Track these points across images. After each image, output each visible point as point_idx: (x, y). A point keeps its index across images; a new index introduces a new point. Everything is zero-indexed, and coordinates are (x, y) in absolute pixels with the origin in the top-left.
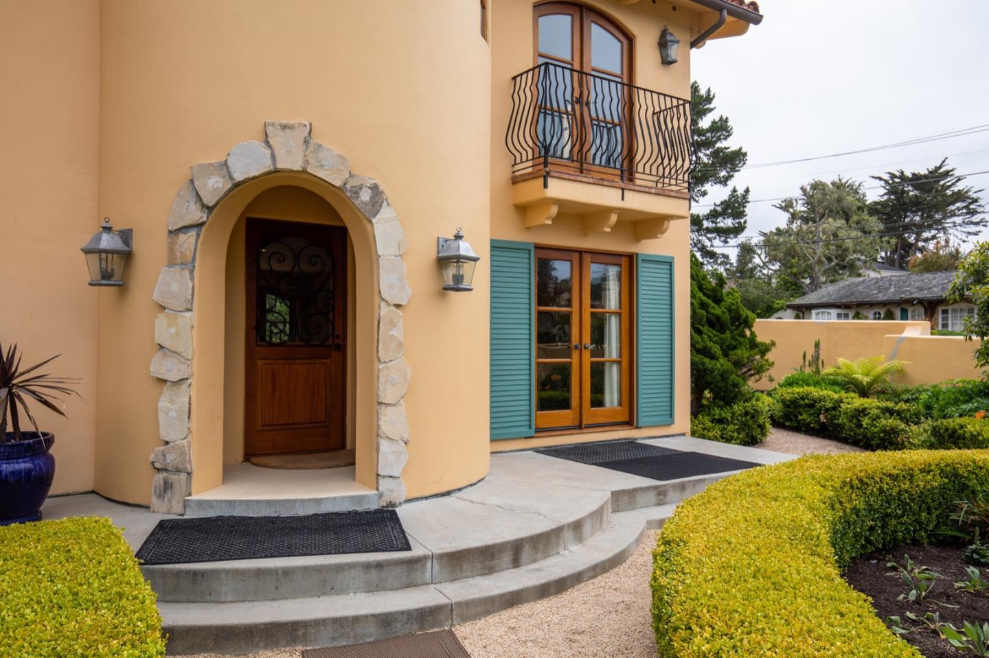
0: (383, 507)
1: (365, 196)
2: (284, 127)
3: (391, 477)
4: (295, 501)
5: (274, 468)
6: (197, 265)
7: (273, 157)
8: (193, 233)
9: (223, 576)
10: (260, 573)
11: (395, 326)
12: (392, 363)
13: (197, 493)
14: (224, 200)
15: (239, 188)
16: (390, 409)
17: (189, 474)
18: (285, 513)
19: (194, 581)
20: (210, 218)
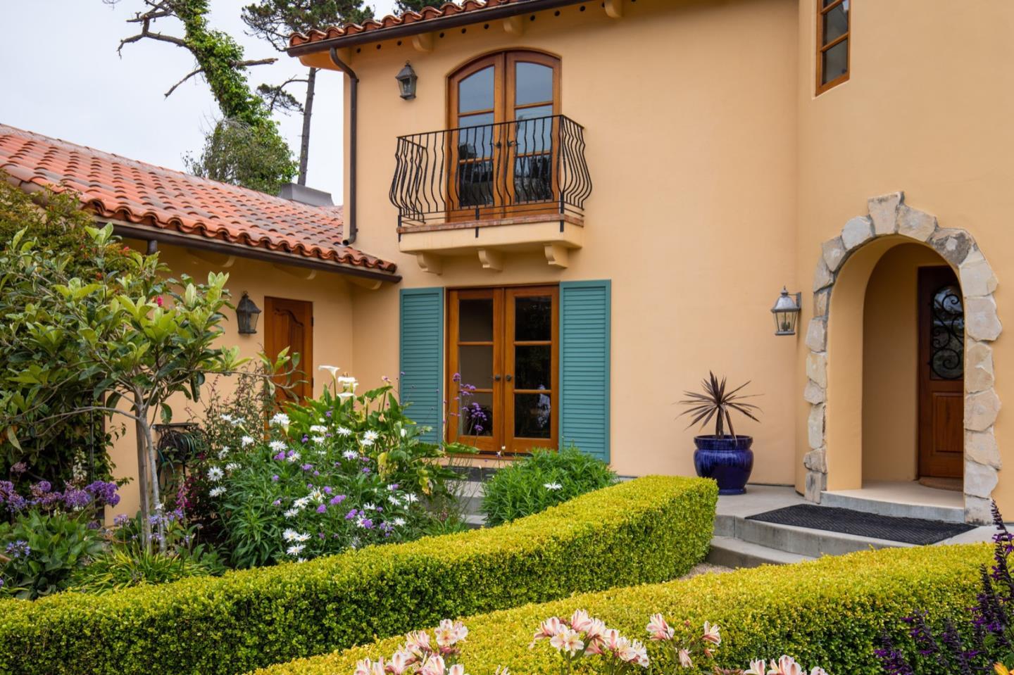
0: (969, 522)
1: (951, 246)
2: (881, 201)
3: (977, 497)
4: (890, 504)
5: (929, 486)
6: (830, 316)
7: (872, 226)
8: (825, 293)
9: (788, 534)
10: (808, 536)
11: (982, 360)
12: (979, 394)
13: (831, 490)
14: (845, 265)
15: (853, 255)
16: (975, 436)
17: (824, 474)
18: (882, 513)
19: (774, 535)
20: (837, 280)
